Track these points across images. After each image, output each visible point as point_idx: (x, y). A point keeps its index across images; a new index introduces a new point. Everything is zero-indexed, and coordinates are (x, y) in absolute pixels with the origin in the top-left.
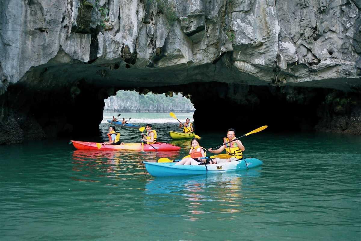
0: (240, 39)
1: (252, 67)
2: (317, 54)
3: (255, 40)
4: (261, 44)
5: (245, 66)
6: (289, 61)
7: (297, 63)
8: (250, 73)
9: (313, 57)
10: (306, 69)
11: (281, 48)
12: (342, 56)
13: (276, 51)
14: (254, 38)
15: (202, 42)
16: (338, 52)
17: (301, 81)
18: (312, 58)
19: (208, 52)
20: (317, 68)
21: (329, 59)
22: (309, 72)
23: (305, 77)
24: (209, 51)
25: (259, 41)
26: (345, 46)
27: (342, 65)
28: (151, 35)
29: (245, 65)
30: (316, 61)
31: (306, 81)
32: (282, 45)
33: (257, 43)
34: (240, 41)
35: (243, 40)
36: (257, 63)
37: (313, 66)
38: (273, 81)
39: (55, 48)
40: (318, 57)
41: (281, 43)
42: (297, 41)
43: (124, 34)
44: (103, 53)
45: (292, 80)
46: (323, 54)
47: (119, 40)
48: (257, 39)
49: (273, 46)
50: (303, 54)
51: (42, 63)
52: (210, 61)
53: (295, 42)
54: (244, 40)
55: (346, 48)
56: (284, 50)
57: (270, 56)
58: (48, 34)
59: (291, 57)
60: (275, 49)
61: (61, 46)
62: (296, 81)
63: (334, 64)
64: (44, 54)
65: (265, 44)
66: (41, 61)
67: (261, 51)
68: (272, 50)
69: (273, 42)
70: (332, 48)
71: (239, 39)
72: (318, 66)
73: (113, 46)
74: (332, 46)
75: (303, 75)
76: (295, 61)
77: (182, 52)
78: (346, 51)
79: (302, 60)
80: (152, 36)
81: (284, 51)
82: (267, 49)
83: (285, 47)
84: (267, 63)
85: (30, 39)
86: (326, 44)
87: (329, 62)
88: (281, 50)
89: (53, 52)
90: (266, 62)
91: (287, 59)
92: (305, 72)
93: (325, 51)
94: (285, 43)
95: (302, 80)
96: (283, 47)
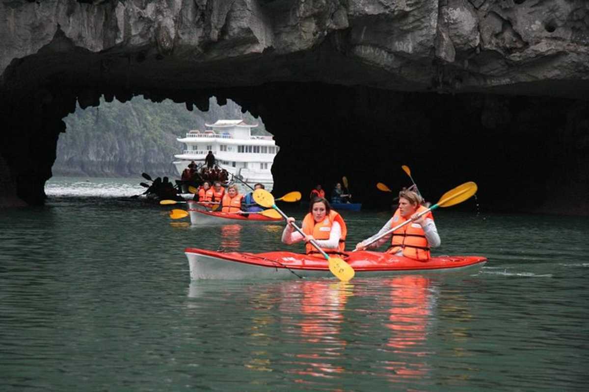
0: (363, 5)
1: (389, 57)
2: (522, 30)
3: (393, 7)
4: (404, 15)
5: (377, 54)
6: (463, 46)
7: (478, 49)
8: (386, 69)
9: (514, 36)
10: (500, 61)
11: (446, 21)
12: (572, 35)
13: (433, 28)
14: (391, 3)
15: (291, 13)
16: (564, 26)
17: (493, 85)
18: (512, 39)
19: (301, 30)
20: (521, 59)
21: (544, 41)
22: (507, 67)
23: (501, 76)
24: (303, 29)
25: (399, 8)
26: (577, 15)
27: (571, 53)
28: (203, 6)
29: (376, 52)
30: (519, 45)
31: (502, 83)
32: (448, 14)
33: (396, 13)
34: (364, 8)
35: (368, 8)
36: (398, 50)
37: (513, 55)
38: (435, 83)
39: (51, 30)
40: (523, 37)
41: (446, 10)
42: (481, 6)
43: (160, 7)
44: (124, 37)
45: (473, 82)
46: (533, 31)
47: (151, 15)
48: (395, 5)
49: (428, 18)
50: (494, 32)
51: (29, 52)
52: (306, 47)
53: (477, 6)
54: (371, 7)
55: (579, 20)
56: (452, 24)
57: (422, 36)
58: (39, 5)
59: (465, 38)
60: (432, 23)
61: (59, 26)
62: (482, 83)
63: (555, 51)
64: (32, 39)
65: (412, 13)
66: (27, 49)
67: (405, 28)
68: (425, 25)
69: (429, 11)
70: (553, 20)
71: (360, 5)
72: (523, 54)
73: (141, 27)
74: (553, 15)
75: (496, 71)
76: (473, 46)
77: (254, 33)
78: (578, 25)
79: (490, 43)
80: (204, 8)
81: (453, 26)
82: (416, 24)
83: (454, 18)
84: (418, 50)
85: (12, 14)
86: (540, 12)
87: (543, 47)
88: (447, 25)
89: (48, 36)
90: (415, 48)
91: (458, 41)
92: (499, 66)
93: (537, 25)
94: (454, 11)
95: (495, 82)
96: (449, 18)
